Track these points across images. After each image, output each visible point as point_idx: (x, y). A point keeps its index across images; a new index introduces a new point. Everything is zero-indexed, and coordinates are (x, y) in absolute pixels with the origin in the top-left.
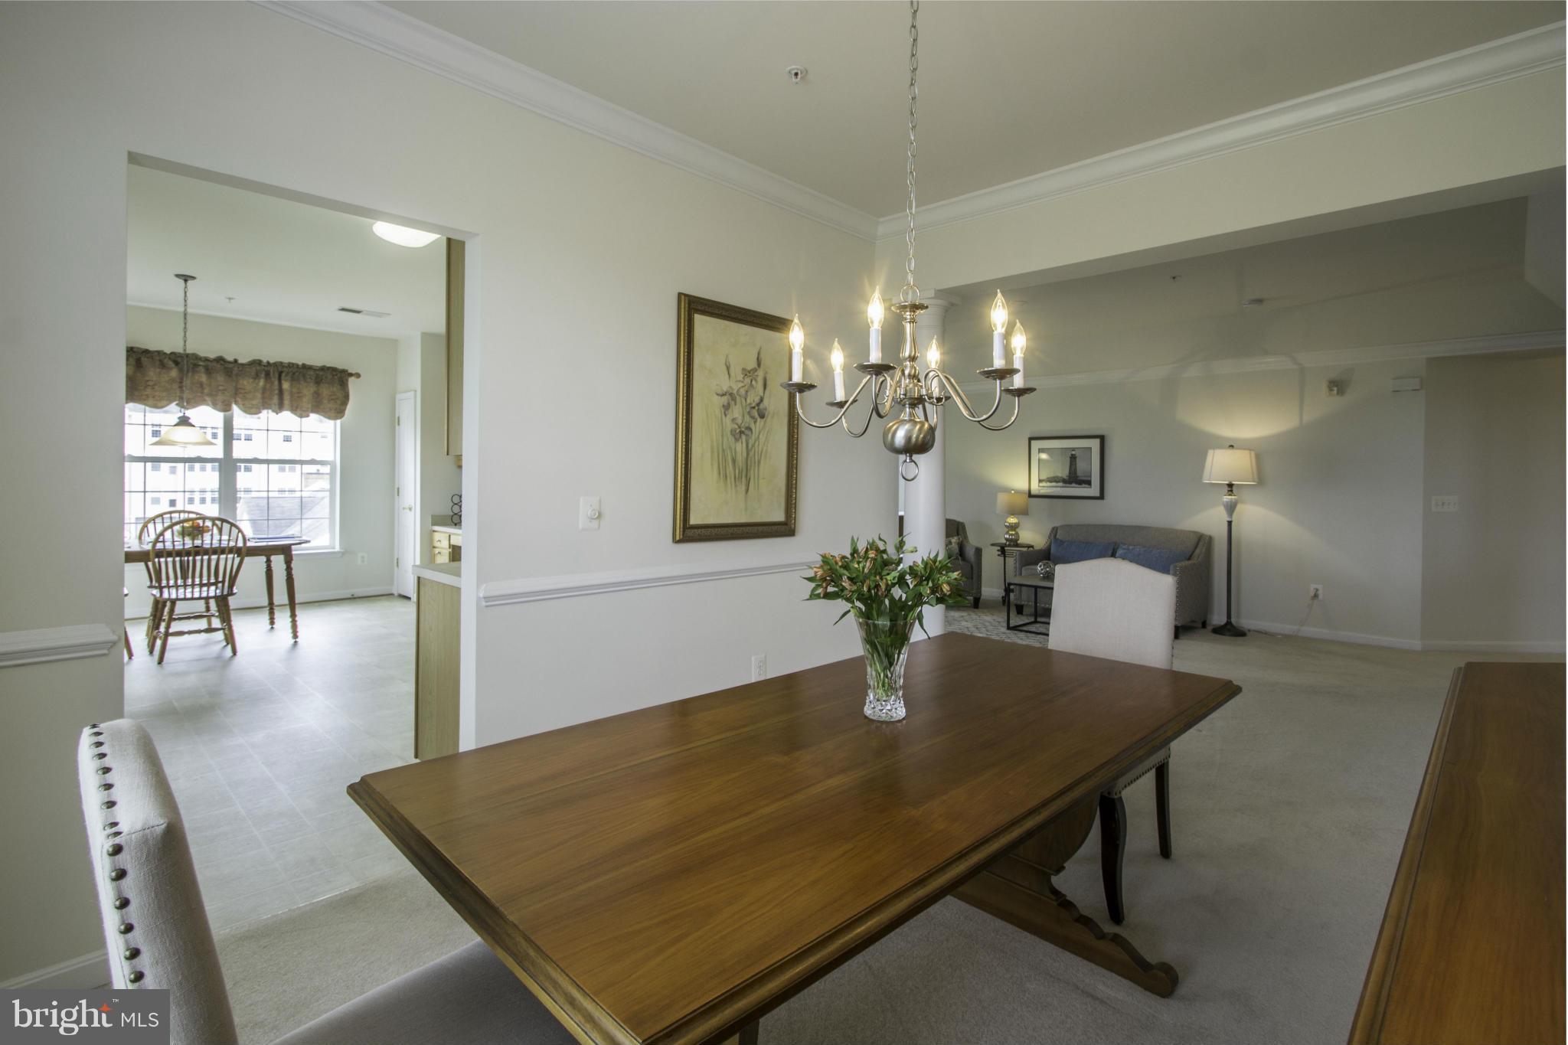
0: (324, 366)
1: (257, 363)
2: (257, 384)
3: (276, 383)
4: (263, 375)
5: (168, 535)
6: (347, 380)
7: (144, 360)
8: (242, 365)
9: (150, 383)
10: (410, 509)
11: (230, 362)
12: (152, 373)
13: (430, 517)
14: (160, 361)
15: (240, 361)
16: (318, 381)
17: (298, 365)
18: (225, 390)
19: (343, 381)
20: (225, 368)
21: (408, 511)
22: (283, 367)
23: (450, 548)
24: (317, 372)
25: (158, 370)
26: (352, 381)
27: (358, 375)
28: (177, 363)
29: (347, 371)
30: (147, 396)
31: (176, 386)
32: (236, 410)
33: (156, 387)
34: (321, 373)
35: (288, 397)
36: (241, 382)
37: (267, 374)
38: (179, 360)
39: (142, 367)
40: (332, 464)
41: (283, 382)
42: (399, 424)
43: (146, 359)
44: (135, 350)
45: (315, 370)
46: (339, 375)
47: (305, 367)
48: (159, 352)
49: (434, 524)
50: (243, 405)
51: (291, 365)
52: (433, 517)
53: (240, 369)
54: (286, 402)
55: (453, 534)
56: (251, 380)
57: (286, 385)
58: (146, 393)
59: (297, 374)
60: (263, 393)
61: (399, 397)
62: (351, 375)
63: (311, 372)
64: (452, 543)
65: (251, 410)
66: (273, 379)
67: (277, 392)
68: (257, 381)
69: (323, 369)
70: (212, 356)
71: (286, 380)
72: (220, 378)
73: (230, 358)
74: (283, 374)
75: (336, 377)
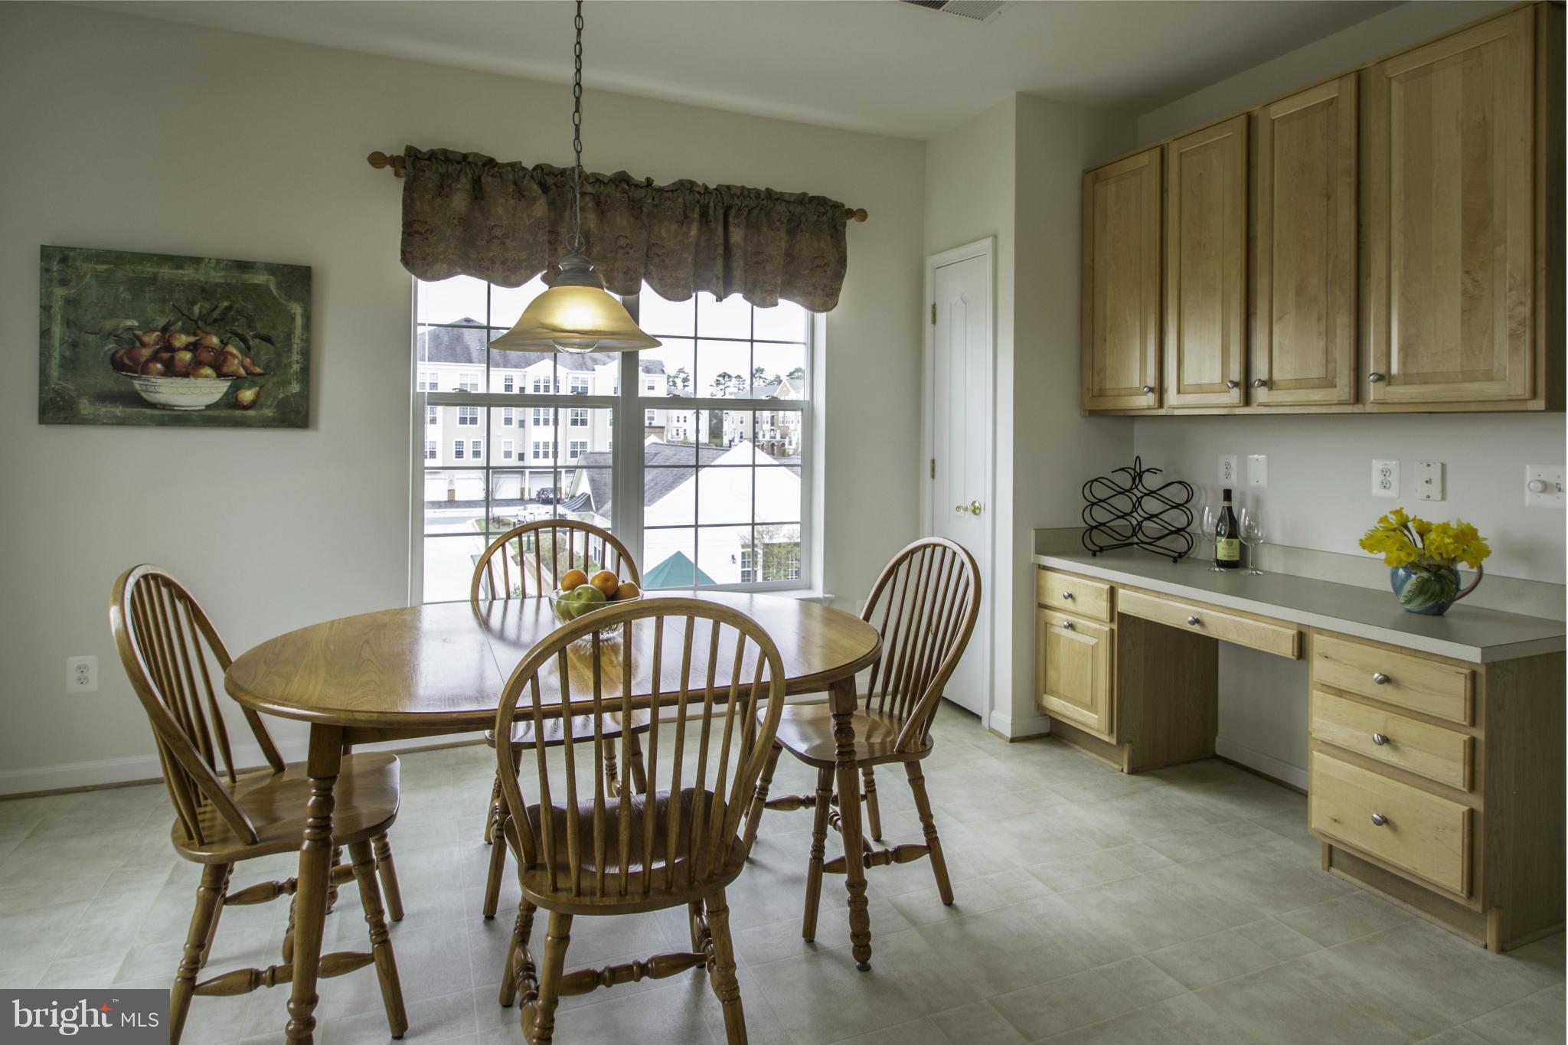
0: (805, 194)
1: (686, 187)
2: (687, 235)
3: (720, 230)
4: (696, 216)
5: (548, 673)
6: (845, 225)
7: (486, 180)
8: (661, 190)
9: (498, 232)
10: (976, 511)
11: (637, 186)
12: (501, 208)
13: (1033, 533)
14: (515, 183)
15: (657, 183)
16: (794, 228)
17: (757, 192)
18: (630, 246)
19: (835, 227)
20: (631, 200)
21: (969, 514)
22: (732, 196)
23: (1112, 620)
24: (792, 208)
25: (512, 202)
26: (851, 224)
27: (862, 215)
28: (544, 188)
29: (842, 205)
30: (492, 261)
31: (543, 237)
32: (647, 293)
33: (508, 241)
34: (799, 209)
35: (741, 262)
36: (657, 229)
37: (704, 215)
38: (550, 180)
39: (483, 198)
40: (806, 409)
41: (731, 228)
42: (934, 322)
43: (490, 179)
44: (470, 159)
45: (788, 202)
46: (830, 214)
47: (771, 196)
48: (515, 166)
49: (1042, 550)
50: (660, 279)
51: (745, 193)
52: (1039, 532)
53: (656, 201)
54: (738, 273)
55: (1124, 586)
56: (675, 226)
57: (737, 236)
58: (491, 254)
59: (756, 212)
60: (696, 256)
61: (932, 261)
62: (850, 213)
63: (781, 207)
64: (1122, 607)
65: (673, 290)
66: (713, 225)
67: (720, 250)
68: (684, 229)
69: (803, 200)
70: (609, 172)
71: (737, 226)
72: (622, 220)
73: (639, 177)
74: (733, 213)
75: (825, 218)
